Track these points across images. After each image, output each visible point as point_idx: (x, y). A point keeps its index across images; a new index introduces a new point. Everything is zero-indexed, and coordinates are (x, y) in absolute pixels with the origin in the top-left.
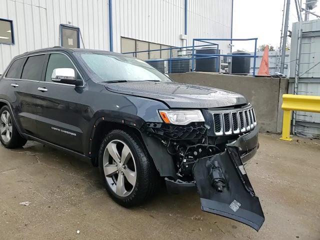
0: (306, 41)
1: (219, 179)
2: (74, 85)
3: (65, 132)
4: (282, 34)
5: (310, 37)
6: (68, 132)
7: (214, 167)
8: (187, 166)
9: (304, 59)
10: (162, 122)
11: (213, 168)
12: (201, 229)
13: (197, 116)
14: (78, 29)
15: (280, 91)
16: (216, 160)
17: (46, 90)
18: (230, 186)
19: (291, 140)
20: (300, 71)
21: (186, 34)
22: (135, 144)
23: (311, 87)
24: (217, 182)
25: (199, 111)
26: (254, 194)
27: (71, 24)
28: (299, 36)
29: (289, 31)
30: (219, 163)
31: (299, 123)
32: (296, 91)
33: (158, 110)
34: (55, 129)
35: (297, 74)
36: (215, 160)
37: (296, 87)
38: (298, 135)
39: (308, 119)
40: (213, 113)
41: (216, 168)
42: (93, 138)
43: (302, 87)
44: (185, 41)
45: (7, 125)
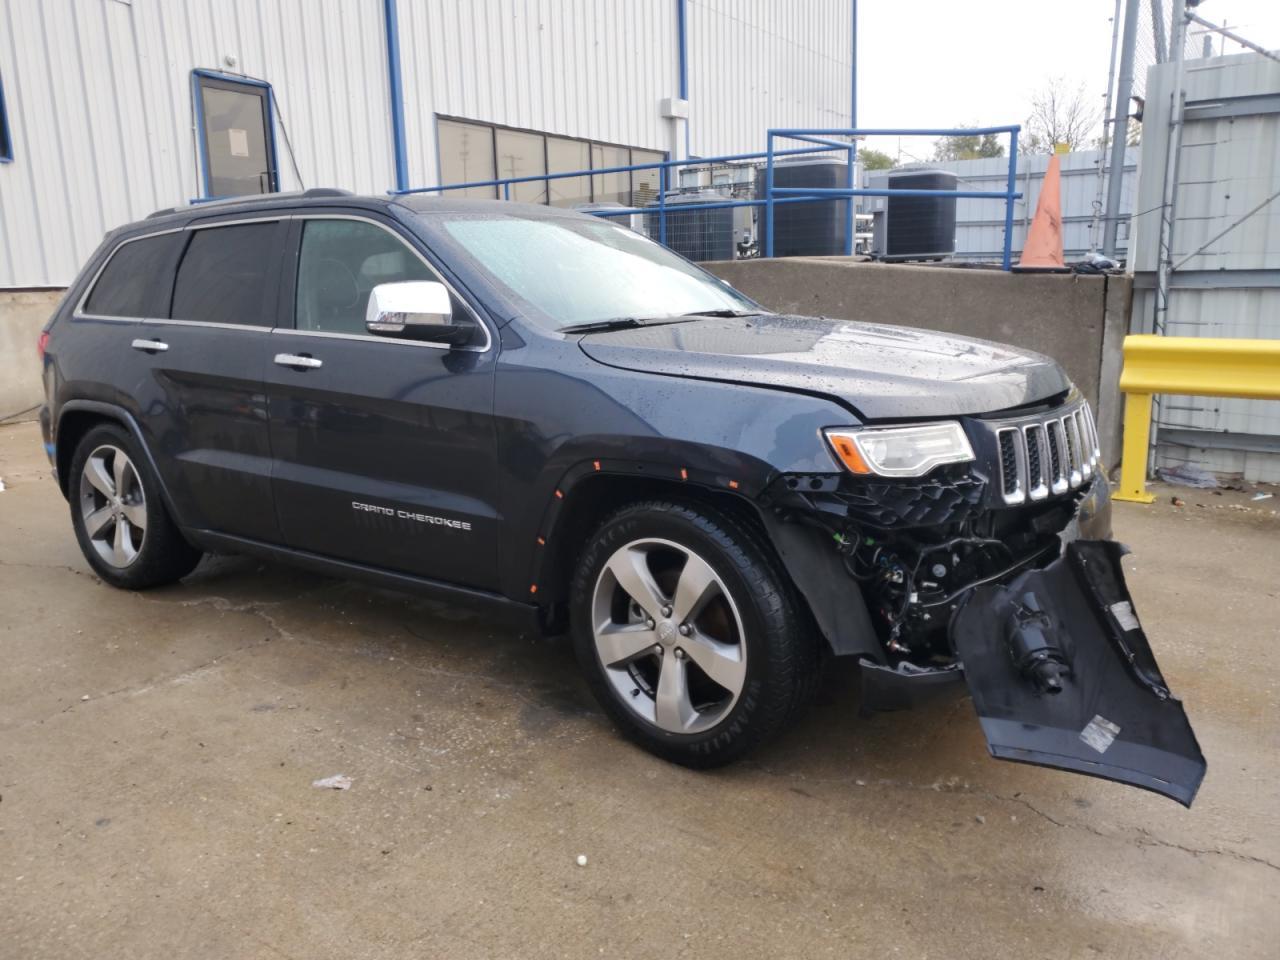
0: (1197, 134)
1: (1047, 652)
2: (447, 346)
3: (420, 517)
4: (1108, 108)
5: (1213, 121)
6: (432, 520)
7: (1027, 614)
8: (927, 616)
9: (1191, 202)
10: (837, 470)
11: (1022, 617)
12: (983, 819)
13: (947, 442)
14: (267, 87)
15: (1108, 322)
16: (1027, 590)
17: (316, 363)
18: (1078, 671)
19: (1150, 498)
20: (1176, 249)
21: (683, 95)
22: (735, 553)
23: (1213, 306)
24: (1043, 662)
25: (956, 426)
26: (1168, 693)
27: (236, 70)
28: (1176, 116)
29: (1137, 99)
30: (1038, 598)
31: (1171, 438)
32: (1161, 319)
33: (823, 429)
34: (367, 508)
35: (1165, 257)
36: (1025, 589)
37: (1161, 304)
38: (1167, 478)
39: (1202, 421)
40: (997, 428)
41: (1034, 614)
42: (548, 536)
43: (1182, 307)
44: (680, 126)
45: (118, 500)
